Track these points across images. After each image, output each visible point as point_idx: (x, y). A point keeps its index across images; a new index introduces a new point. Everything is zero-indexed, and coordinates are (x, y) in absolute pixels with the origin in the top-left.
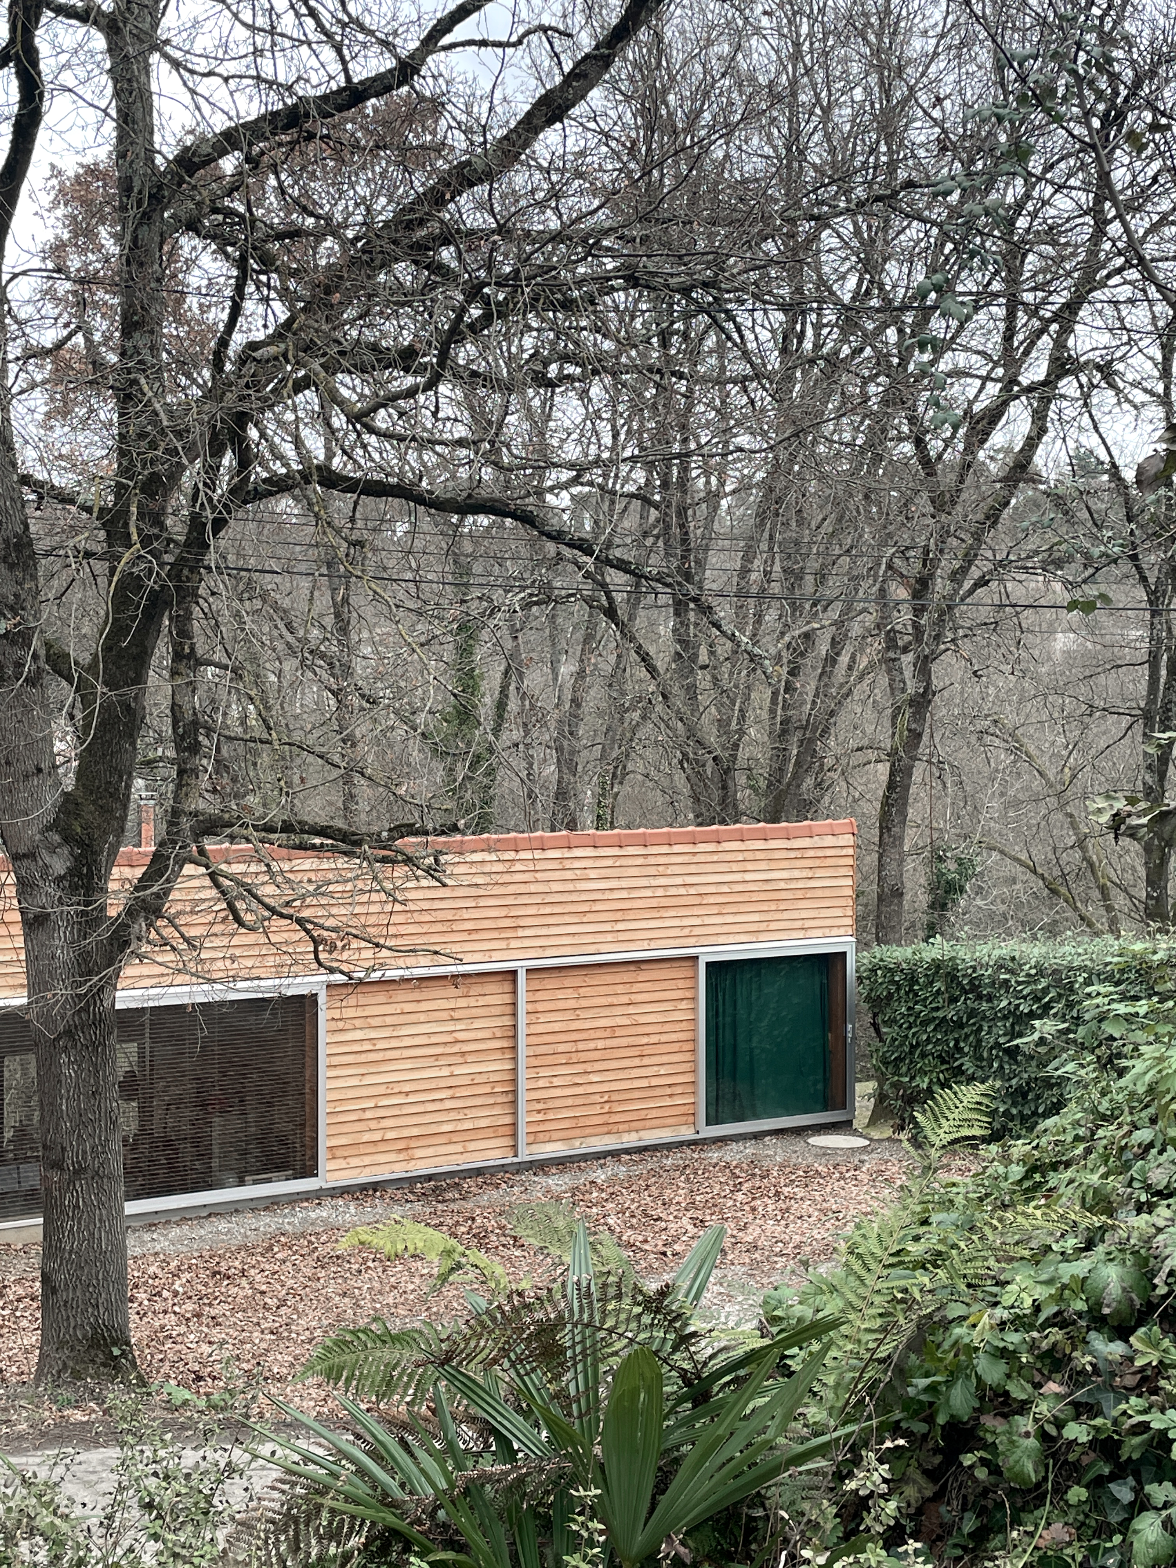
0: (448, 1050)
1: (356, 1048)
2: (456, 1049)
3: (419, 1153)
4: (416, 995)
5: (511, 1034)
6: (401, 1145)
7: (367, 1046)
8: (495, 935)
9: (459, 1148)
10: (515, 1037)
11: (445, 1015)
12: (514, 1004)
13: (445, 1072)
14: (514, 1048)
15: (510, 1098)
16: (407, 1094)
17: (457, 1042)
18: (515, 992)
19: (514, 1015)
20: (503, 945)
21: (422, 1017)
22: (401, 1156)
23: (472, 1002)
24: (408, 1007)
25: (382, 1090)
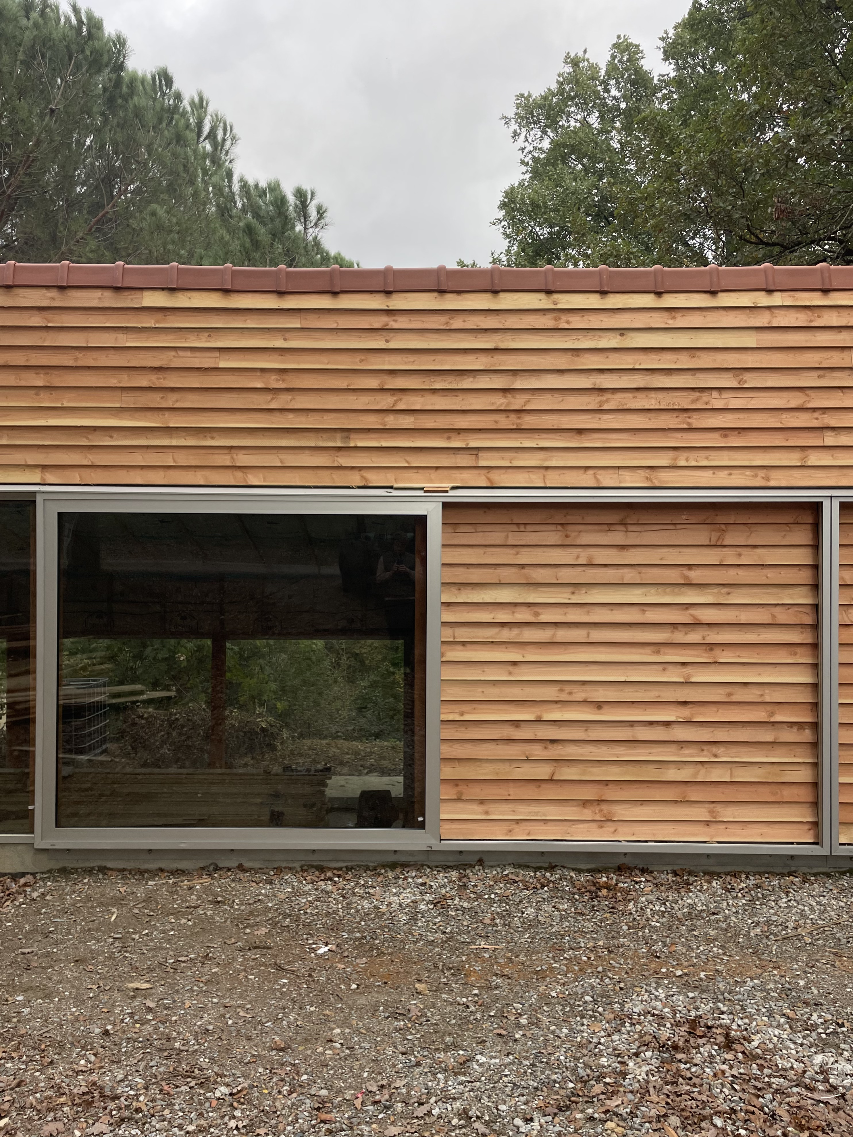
0: (679, 637)
1: (503, 616)
2: (694, 637)
3: (622, 812)
4: (617, 537)
5: (808, 620)
6: (589, 793)
7: (522, 615)
8: (777, 440)
9: (701, 813)
10: (816, 627)
11: (673, 576)
12: (816, 568)
13: (674, 675)
14: (816, 647)
15: (807, 735)
16: (599, 705)
17: (698, 624)
18: (817, 546)
19: (816, 587)
20: (793, 459)
21: (629, 575)
22: (587, 814)
23: (730, 557)
24: (602, 556)
25: (550, 693)
